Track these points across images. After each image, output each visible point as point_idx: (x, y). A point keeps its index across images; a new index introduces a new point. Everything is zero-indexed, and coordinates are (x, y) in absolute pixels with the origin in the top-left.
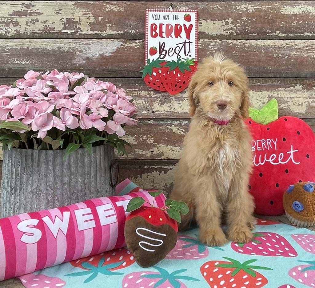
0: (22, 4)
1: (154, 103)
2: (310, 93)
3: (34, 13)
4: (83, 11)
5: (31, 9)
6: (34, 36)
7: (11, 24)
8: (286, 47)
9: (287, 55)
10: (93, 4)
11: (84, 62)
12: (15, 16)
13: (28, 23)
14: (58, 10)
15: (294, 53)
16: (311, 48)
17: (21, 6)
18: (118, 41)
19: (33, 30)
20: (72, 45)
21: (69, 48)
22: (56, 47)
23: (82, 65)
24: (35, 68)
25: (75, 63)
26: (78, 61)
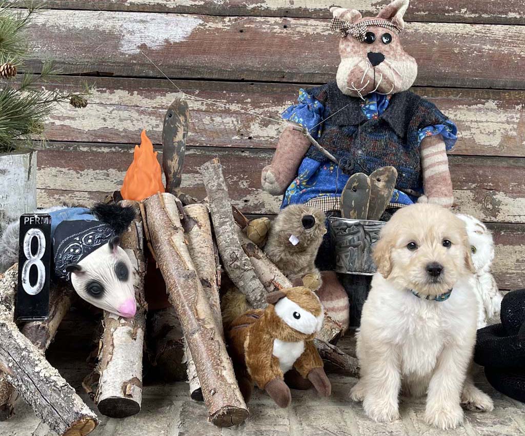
1: (251, 124)
2: (510, 115)
8: (475, 36)
9: (475, 50)
11: (138, 50)
15: (488, 47)
16: (516, 38)
18: (195, 18)
20: (117, 22)
21: (113, 27)
22: (90, 24)
23: (134, 57)
24: (57, 59)
25: (123, 53)
26: (127, 49)
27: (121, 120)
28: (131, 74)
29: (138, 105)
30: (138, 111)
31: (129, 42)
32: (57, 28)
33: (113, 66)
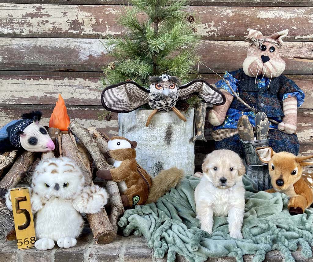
0: (34, 7)
3: (44, 15)
4: (86, 14)
5: (41, 11)
6: (44, 35)
7: (25, 24)
10: (94, 7)
11: (88, 58)
12: (28, 18)
13: (39, 24)
14: (64, 13)
17: (32, 8)
19: (44, 30)
20: (77, 43)
21: (75, 46)
22: (63, 45)
23: (86, 61)
24: (47, 63)
25: (80, 60)
26: (82, 57)
27: (80, 94)
28: (85, 70)
29: (89, 86)
30: (89, 89)
31: (83, 54)
32: (47, 48)
33: (75, 66)
